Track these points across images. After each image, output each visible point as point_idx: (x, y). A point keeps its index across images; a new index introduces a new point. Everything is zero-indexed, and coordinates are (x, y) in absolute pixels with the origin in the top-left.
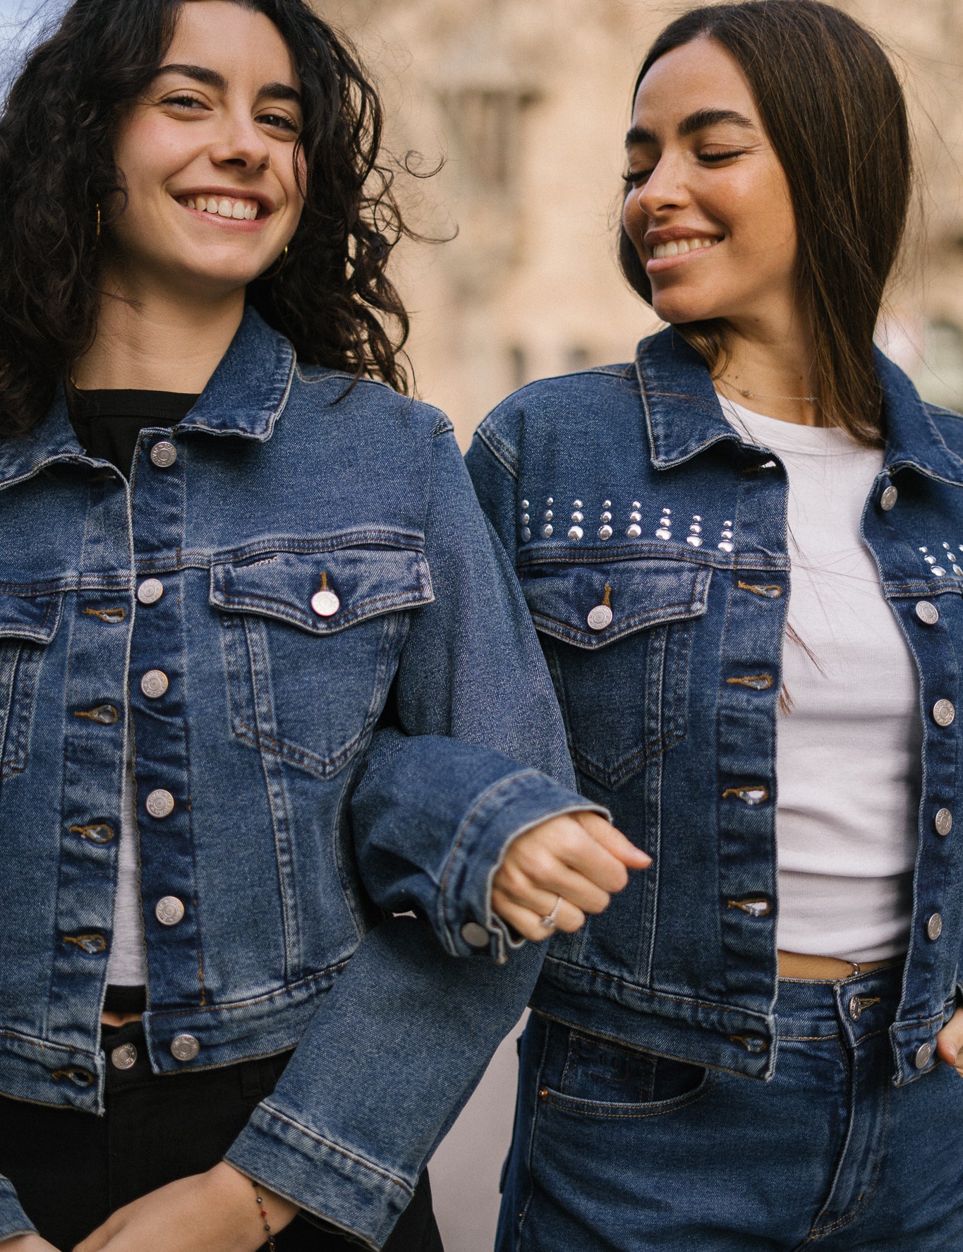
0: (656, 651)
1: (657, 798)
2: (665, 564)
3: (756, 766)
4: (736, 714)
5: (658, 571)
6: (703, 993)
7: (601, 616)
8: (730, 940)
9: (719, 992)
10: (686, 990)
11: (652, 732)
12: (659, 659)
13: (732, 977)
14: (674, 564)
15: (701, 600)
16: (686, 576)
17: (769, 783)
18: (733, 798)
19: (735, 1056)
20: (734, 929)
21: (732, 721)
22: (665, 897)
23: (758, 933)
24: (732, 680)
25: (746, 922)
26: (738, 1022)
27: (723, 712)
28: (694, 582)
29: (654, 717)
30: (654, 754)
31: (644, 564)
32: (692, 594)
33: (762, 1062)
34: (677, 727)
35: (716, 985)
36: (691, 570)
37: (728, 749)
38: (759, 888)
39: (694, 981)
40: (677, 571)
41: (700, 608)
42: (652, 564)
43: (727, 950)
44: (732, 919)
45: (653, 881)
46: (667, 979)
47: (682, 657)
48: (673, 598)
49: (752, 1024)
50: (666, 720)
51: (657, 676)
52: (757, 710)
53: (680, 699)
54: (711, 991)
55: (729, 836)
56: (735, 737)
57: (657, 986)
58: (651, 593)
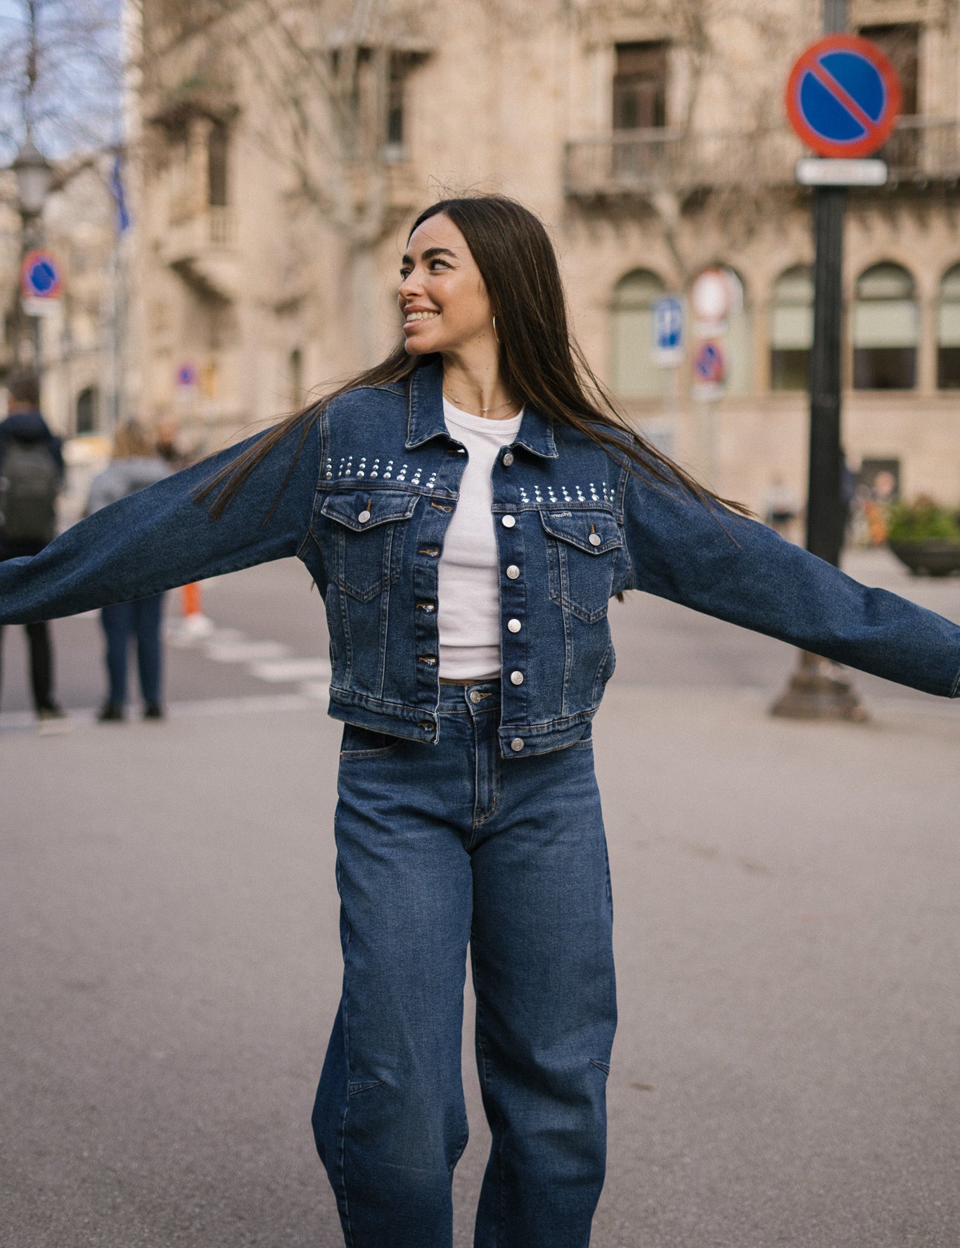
0: (388, 535)
1: (386, 608)
2: (398, 492)
3: (430, 594)
4: (421, 569)
5: (394, 496)
6: (407, 703)
7: (365, 516)
8: (420, 677)
9: (415, 703)
10: (399, 701)
11: (386, 575)
12: (390, 539)
13: (420, 695)
14: (402, 493)
15: (410, 511)
16: (406, 499)
17: (435, 602)
18: (421, 610)
19: (420, 733)
20: (420, 671)
21: (419, 572)
22: (388, 656)
23: (430, 673)
24: (421, 552)
25: (426, 668)
26: (422, 716)
27: (416, 567)
28: (409, 502)
29: (387, 568)
30: (386, 586)
31: (388, 492)
32: (407, 508)
33: (433, 735)
34: (397, 573)
35: (414, 699)
36: (409, 496)
37: (418, 585)
38: (431, 652)
39: (403, 697)
40: (402, 496)
41: (409, 515)
42: (392, 492)
43: (418, 681)
44: (420, 666)
45: (383, 648)
46: (390, 696)
47: (401, 539)
48: (398, 509)
49: (427, 717)
50: (392, 569)
51: (389, 548)
52: (431, 567)
53: (398, 560)
54: (411, 702)
55: (419, 627)
56: (420, 580)
57: (385, 699)
58: (389, 506)
